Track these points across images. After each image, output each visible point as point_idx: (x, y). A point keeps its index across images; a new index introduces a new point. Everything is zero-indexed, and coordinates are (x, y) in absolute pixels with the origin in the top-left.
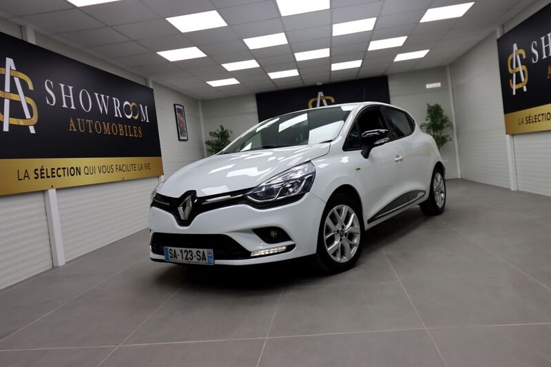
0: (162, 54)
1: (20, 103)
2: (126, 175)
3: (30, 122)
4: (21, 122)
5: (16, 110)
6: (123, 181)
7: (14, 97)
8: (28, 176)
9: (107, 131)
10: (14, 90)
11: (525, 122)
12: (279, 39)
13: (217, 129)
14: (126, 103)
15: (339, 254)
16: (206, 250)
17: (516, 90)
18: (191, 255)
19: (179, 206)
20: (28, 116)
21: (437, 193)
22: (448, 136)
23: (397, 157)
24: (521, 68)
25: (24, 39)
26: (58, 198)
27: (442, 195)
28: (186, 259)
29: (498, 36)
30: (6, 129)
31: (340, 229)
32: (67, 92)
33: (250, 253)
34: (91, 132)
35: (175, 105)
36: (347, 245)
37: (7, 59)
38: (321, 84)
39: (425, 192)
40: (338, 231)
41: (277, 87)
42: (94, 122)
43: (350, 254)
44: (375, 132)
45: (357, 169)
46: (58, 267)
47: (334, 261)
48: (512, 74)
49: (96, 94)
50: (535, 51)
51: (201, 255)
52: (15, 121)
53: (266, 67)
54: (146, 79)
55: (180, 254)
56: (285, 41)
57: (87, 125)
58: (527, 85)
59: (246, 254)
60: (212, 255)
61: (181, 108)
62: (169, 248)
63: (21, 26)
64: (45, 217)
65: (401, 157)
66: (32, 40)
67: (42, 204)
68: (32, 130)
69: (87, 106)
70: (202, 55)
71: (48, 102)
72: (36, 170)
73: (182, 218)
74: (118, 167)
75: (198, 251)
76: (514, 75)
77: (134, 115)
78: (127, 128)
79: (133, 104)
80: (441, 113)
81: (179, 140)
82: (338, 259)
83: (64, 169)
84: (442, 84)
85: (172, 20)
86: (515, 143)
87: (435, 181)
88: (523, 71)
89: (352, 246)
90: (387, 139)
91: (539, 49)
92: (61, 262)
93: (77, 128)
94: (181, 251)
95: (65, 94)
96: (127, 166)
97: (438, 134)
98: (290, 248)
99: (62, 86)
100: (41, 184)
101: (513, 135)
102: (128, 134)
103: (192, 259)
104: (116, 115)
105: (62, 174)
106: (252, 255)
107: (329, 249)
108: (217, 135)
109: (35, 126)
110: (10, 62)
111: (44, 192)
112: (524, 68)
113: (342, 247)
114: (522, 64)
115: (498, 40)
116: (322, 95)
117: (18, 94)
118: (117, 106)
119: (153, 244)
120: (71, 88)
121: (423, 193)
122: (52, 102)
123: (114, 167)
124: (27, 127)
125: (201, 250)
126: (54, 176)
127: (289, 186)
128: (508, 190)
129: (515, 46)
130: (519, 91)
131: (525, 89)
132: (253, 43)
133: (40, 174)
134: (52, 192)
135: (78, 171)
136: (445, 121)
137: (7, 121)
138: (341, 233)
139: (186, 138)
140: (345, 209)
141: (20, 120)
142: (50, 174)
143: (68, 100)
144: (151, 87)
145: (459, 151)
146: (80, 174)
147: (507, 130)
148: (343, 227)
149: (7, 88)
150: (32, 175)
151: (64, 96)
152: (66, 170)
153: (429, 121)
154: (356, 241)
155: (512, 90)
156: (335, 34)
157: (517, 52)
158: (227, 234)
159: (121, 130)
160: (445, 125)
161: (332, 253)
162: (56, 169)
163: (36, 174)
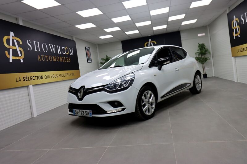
0: (77, 26)
1: (16, 50)
2: (63, 78)
3: (21, 58)
4: (17, 58)
5: (15, 53)
6: (62, 81)
7: (14, 48)
8: (20, 80)
9: (55, 60)
10: (14, 45)
11: (239, 51)
12: (127, 18)
13: (105, 57)
14: (63, 48)
15: (147, 112)
16: (89, 111)
17: (236, 36)
18: (83, 113)
19: (78, 92)
20: (20, 55)
21: (197, 84)
22: (208, 58)
23: (176, 69)
24: (237, 27)
25: (18, 24)
26: (33, 89)
27: (200, 85)
28: (81, 114)
29: (228, 12)
30: (11, 61)
31: (148, 101)
32: (37, 44)
33: (106, 112)
34: (47, 60)
35: (85, 47)
36: (150, 108)
37: (11, 32)
38: (150, 36)
39: (191, 84)
40: (147, 102)
41: (130, 37)
42: (49, 57)
43: (151, 112)
44: (164, 59)
45: (155, 75)
46: (34, 117)
47: (145, 114)
48: (234, 30)
49: (50, 45)
50: (243, 19)
51: (87, 112)
52: (14, 58)
53: (123, 30)
54: (72, 37)
55: (79, 112)
56: (130, 19)
57: (46, 58)
58: (240, 35)
59: (105, 112)
60: (91, 113)
61: (89, 48)
62: (75, 110)
63: (16, 18)
64: (28, 97)
65: (178, 69)
66: (21, 23)
67: (27, 91)
68: (22, 61)
69: (45, 50)
70: (94, 26)
71: (28, 49)
72: (24, 77)
73: (80, 97)
74: (60, 75)
75: (86, 111)
76: (235, 30)
77: (67, 52)
78: (64, 58)
79: (66, 48)
80: (205, 47)
81: (88, 62)
82: (147, 113)
83: (36, 76)
84: (205, 34)
85: (79, 13)
86: (236, 60)
87: (196, 79)
88: (238, 28)
89: (152, 108)
90: (169, 62)
91: (244, 18)
92: (35, 115)
93: (41, 59)
94: (79, 111)
95: (36, 45)
96: (64, 74)
97: (204, 57)
98: (123, 110)
99: (35, 42)
100: (26, 83)
101: (235, 57)
102: (64, 61)
103: (83, 114)
104: (59, 53)
105: (35, 79)
106: (107, 113)
107: (144, 109)
108: (105, 60)
109: (23, 59)
110: (12, 33)
111: (27, 86)
112: (238, 26)
113: (149, 109)
114: (238, 25)
115: (227, 14)
116: (151, 41)
117: (15, 46)
118: (59, 49)
119: (69, 108)
120: (38, 43)
121: (190, 85)
122: (30, 49)
123: (58, 75)
124: (20, 60)
125: (87, 111)
126: (32, 80)
127: (124, 83)
128: (234, 82)
129: (234, 17)
130: (237, 37)
131: (239, 37)
132: (116, 20)
133: (26, 79)
134: (31, 86)
135: (42, 77)
136: (207, 50)
137: (11, 58)
138: (148, 102)
139: (91, 61)
140: (150, 92)
141: (17, 57)
142: (30, 79)
143: (37, 48)
144: (74, 40)
145: (213, 64)
146: (43, 78)
147: (232, 55)
148: (149, 100)
149: (11, 44)
150: (22, 80)
151: (35, 46)
152: (37, 77)
153: (199, 51)
154: (154, 106)
155: (234, 37)
156: (152, 14)
157: (235, 20)
158: (97, 104)
159: (61, 59)
160: (207, 52)
161: (145, 111)
162: (32, 77)
163: (24, 79)
